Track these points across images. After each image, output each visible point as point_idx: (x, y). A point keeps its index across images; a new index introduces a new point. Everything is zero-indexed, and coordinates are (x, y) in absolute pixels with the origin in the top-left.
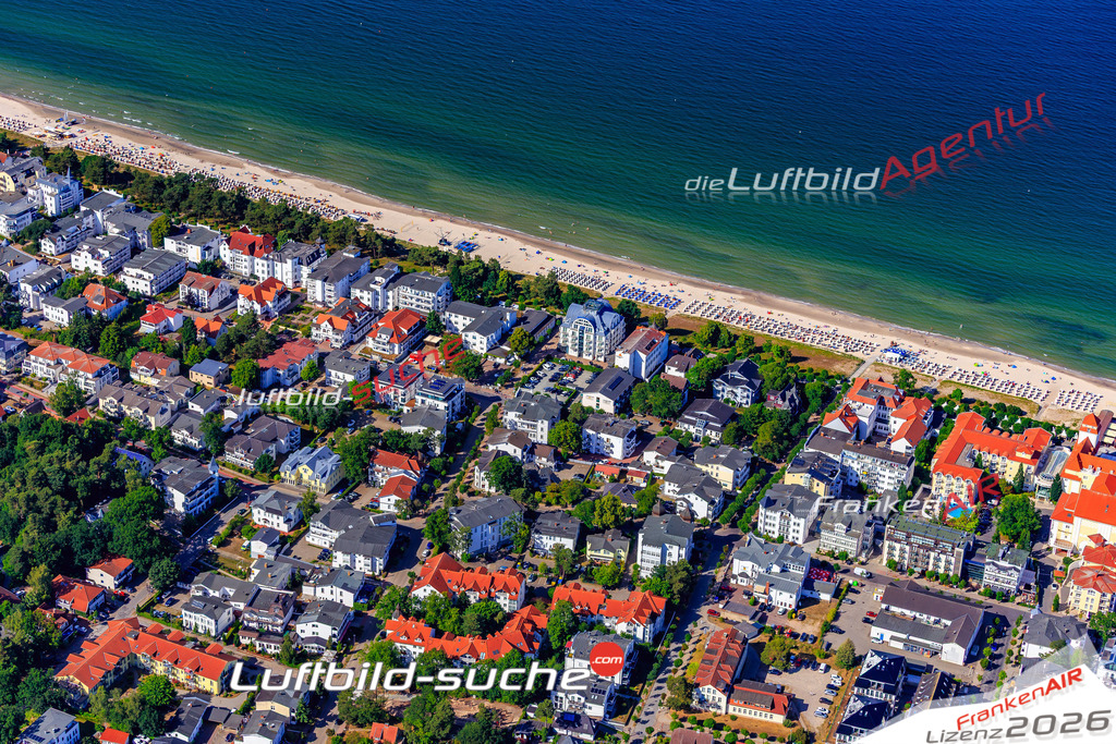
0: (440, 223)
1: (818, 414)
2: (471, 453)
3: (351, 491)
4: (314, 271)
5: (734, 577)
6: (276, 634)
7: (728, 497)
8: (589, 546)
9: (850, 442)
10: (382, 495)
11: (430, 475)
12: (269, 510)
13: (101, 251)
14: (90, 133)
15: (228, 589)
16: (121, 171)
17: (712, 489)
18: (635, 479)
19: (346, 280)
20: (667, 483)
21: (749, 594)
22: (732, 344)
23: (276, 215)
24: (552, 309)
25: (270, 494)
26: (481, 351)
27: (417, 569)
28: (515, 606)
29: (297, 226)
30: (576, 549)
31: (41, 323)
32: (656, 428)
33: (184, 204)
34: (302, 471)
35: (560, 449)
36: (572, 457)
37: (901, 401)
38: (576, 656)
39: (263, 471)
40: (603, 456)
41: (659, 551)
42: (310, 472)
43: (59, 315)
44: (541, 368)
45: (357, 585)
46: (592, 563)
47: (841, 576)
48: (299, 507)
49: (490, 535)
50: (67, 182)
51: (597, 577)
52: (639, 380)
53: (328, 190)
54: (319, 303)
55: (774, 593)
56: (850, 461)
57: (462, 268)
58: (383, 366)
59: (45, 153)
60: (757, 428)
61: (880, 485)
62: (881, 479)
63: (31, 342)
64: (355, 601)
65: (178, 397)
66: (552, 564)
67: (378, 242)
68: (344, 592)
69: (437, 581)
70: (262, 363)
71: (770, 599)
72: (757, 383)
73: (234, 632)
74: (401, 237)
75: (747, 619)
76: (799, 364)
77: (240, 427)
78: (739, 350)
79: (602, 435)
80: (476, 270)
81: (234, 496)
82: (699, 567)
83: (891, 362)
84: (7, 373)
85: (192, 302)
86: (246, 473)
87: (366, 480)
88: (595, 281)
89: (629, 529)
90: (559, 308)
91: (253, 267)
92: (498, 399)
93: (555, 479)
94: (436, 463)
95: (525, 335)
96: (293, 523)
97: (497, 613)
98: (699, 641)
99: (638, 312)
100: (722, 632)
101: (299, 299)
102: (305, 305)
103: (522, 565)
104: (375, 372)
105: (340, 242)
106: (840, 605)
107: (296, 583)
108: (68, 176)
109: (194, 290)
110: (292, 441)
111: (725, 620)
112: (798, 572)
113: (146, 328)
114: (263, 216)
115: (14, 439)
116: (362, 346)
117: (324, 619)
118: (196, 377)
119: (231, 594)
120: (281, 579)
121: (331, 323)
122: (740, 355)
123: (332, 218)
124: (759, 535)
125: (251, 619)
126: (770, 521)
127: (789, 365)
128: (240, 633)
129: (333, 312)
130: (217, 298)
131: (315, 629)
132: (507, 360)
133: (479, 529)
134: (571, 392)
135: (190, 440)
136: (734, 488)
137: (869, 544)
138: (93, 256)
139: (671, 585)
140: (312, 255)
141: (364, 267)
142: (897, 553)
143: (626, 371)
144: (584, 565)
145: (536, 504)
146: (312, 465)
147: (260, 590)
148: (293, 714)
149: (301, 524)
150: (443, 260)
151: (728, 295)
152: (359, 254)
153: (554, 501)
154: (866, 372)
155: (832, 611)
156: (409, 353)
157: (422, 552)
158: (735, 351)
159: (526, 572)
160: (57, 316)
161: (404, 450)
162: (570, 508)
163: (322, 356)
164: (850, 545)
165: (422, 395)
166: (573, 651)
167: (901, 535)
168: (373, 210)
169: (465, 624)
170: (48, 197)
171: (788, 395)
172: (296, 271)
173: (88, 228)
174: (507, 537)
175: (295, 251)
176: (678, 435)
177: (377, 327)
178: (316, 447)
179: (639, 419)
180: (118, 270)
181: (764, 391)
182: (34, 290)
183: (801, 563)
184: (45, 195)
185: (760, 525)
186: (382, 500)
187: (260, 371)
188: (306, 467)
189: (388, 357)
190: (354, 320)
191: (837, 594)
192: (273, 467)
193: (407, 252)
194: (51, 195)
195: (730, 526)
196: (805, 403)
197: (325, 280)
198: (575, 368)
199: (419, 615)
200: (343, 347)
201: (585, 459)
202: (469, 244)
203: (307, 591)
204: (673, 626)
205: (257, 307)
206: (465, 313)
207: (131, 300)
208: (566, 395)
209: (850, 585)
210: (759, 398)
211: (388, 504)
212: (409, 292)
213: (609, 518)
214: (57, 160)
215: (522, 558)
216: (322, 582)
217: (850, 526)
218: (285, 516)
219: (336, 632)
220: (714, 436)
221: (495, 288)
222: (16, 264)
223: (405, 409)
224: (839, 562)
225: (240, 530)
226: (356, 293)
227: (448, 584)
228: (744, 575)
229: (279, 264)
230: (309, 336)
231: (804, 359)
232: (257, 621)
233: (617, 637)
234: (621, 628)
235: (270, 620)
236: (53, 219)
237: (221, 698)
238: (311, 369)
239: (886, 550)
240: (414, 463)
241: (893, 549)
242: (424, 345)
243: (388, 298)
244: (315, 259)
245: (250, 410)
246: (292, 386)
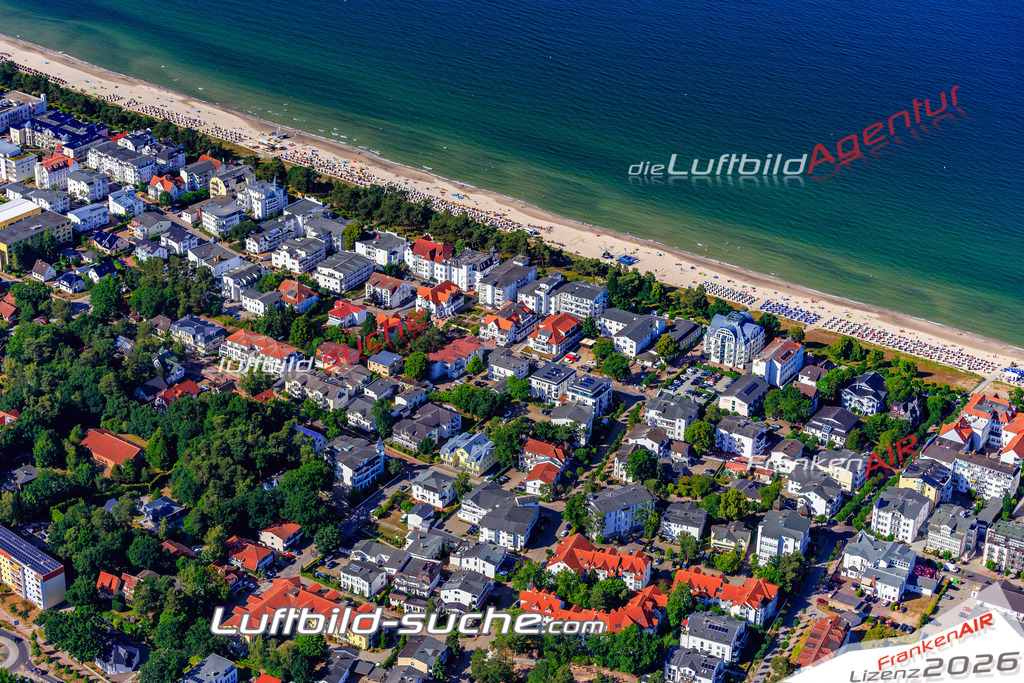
0: (605, 238)
1: (937, 424)
2: (613, 446)
3: (502, 474)
4: (485, 276)
5: (845, 570)
6: (422, 598)
7: (846, 497)
8: (713, 535)
9: (962, 452)
10: (529, 479)
11: (574, 464)
12: (426, 487)
13: (299, 251)
14: (299, 147)
15: (383, 556)
16: (324, 181)
17: (832, 489)
18: (762, 476)
19: (514, 285)
20: (790, 482)
21: (857, 586)
22: (864, 358)
23: (456, 225)
24: (700, 319)
25: (429, 472)
26: (630, 355)
27: (554, 547)
28: (640, 585)
29: (475, 236)
30: (702, 537)
31: (240, 313)
32: (786, 431)
33: (376, 213)
34: (459, 455)
35: (695, 446)
36: (706, 454)
37: (1014, 416)
38: (691, 633)
39: (426, 452)
40: (734, 454)
41: (776, 542)
42: (466, 455)
43: (256, 306)
44: (684, 372)
45: (499, 558)
46: (715, 551)
47: (943, 574)
48: (454, 486)
49: (623, 520)
50: (273, 189)
51: (718, 563)
52: (773, 386)
53: (508, 205)
54: (489, 305)
55: (879, 586)
56: (961, 469)
57: (620, 279)
58: (541, 364)
59: (256, 162)
60: (879, 436)
61: (988, 492)
62: (988, 486)
63: (230, 329)
64: (496, 572)
65: (356, 383)
66: (677, 549)
67: (546, 253)
68: (487, 564)
69: (571, 559)
70: (432, 357)
71: (876, 591)
72: (883, 394)
73: (385, 594)
74: (569, 249)
75: (852, 608)
76: (924, 379)
77: (408, 413)
78: (869, 364)
79: (734, 435)
80: (632, 281)
81: (397, 473)
82: (813, 560)
83: (1009, 381)
84: (206, 356)
85: (376, 300)
86: (410, 453)
87: (516, 466)
88: (742, 296)
89: (751, 521)
90: (706, 318)
91: (432, 271)
92: (643, 398)
93: (687, 473)
94: (580, 453)
95: (671, 341)
96: (447, 500)
97: (622, 590)
98: (806, 626)
99: (778, 325)
100: (827, 619)
101: (471, 301)
102: (477, 307)
103: (651, 549)
104: (533, 369)
105: (512, 252)
106: (940, 599)
107: (444, 555)
108: (274, 183)
109: (378, 290)
110: (453, 427)
111: (832, 609)
112: (904, 568)
113: (333, 321)
114: (445, 226)
115: (204, 414)
116: (524, 346)
117: (465, 587)
118: (373, 366)
119: (386, 560)
120: (431, 550)
121: (497, 324)
122: (870, 368)
123: (508, 231)
124: (872, 533)
125: (401, 584)
126: (882, 520)
127: (915, 379)
128: (391, 596)
129: (500, 313)
130: (398, 297)
131: (457, 596)
132: (654, 363)
133: (613, 514)
134: (710, 395)
135: (363, 422)
136: (853, 489)
137: (972, 545)
138: (291, 256)
139: (785, 574)
140: (486, 262)
141: (531, 275)
142: (996, 555)
143: (762, 378)
144: (708, 552)
145: (668, 495)
146: (468, 449)
147: (411, 558)
148: (430, 671)
149: (454, 502)
150: (602, 270)
151: (865, 314)
152: (527, 263)
153: (684, 493)
154: (986, 389)
155: (932, 605)
156: (566, 353)
157: (561, 532)
158: (865, 364)
159: (654, 555)
160: (255, 307)
161: (552, 440)
162: (699, 500)
163: (487, 352)
164: (954, 546)
165: (573, 391)
166: (688, 629)
167: (1000, 538)
168: (546, 224)
169: (592, 598)
170: (256, 202)
171: (910, 406)
172: (470, 276)
173: (290, 231)
174: (639, 523)
175: (470, 258)
176: (805, 438)
177: (538, 328)
178: (474, 433)
179: (770, 423)
180: (313, 269)
181: (888, 402)
182: (235, 283)
183: (907, 560)
184: (253, 200)
185: (873, 524)
186: (528, 483)
187: (429, 364)
188: (462, 450)
189: (547, 356)
190: (518, 321)
191: (938, 590)
192: (434, 449)
193: (572, 263)
194: (258, 199)
195: (846, 524)
196: (925, 414)
197: (495, 285)
198: (716, 374)
199: (552, 589)
200: (506, 346)
201: (717, 456)
202: (630, 258)
203: (454, 561)
204: (783, 612)
205: (433, 306)
206: (619, 320)
207: (321, 296)
208: (705, 397)
209: (950, 583)
210: (884, 408)
211: (533, 488)
212: (570, 298)
213: (732, 510)
214: (266, 169)
215: (651, 542)
216: (468, 554)
217: (954, 528)
218: (440, 493)
219: (475, 599)
220: (838, 441)
221: (648, 298)
222: (221, 260)
223: (557, 403)
224: (943, 561)
225: (399, 504)
226: (522, 297)
227: (580, 562)
228: (853, 568)
229: (456, 269)
230: (477, 334)
231: (930, 374)
232: (406, 586)
233: (730, 618)
234: (735, 610)
235: (418, 585)
236: (259, 221)
237: (368, 653)
238: (475, 364)
239: (986, 552)
240: (560, 451)
241: (993, 550)
242: (580, 346)
243: (550, 303)
244: (488, 266)
245: (419, 398)
246: (458, 378)
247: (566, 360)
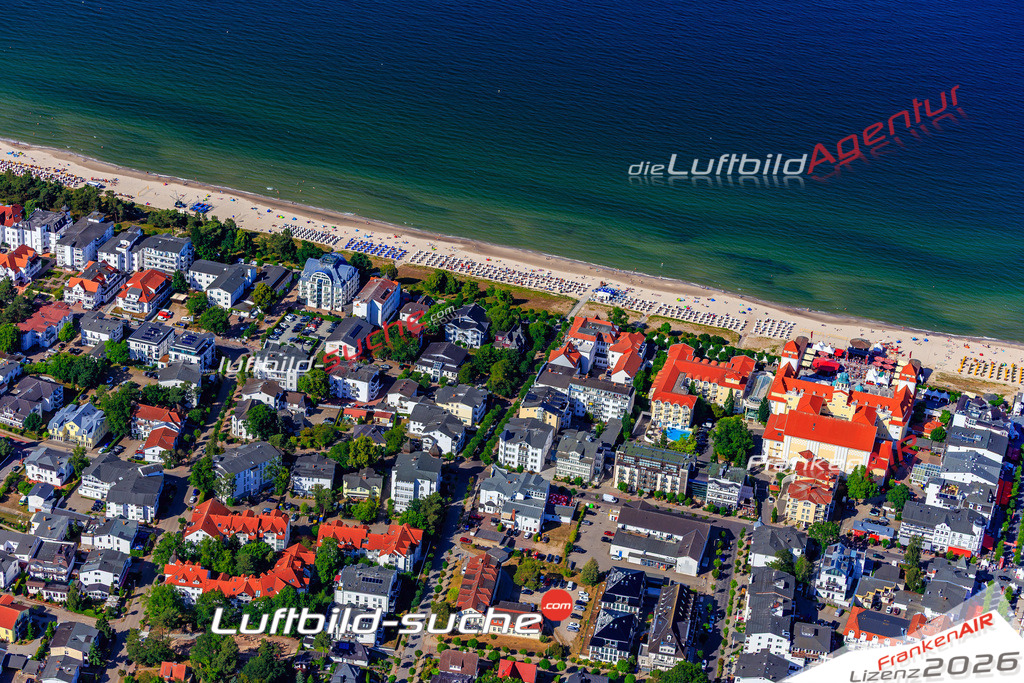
0: (173, 186)
1: (543, 351)
2: (227, 403)
3: (116, 444)
4: (62, 237)
5: (482, 506)
6: (61, 583)
7: (470, 433)
8: (345, 485)
9: (576, 376)
10: (148, 446)
11: (189, 426)
12: (42, 466)
15: (11, 543)
17: (456, 426)
18: (381, 419)
19: (92, 244)
20: (412, 422)
21: (497, 521)
22: (458, 290)
23: (22, 186)
24: (289, 264)
25: (42, 451)
26: (225, 307)
27: (187, 515)
28: (283, 545)
29: (42, 195)
30: (333, 487)
32: (396, 372)
34: (69, 428)
35: (309, 395)
36: (321, 402)
37: (618, 336)
38: (345, 589)
39: (33, 429)
40: (350, 400)
41: (412, 486)
42: (77, 428)
44: (283, 320)
45: (133, 533)
46: (350, 500)
47: (578, 500)
48: (70, 462)
49: (252, 479)
51: (355, 513)
52: (377, 327)
53: (66, 159)
54: (68, 267)
55: (520, 519)
56: (577, 394)
57: (202, 229)
58: (134, 325)
60: (489, 367)
61: (605, 414)
62: (606, 409)
64: (132, 548)
66: (313, 503)
67: (120, 207)
68: (120, 540)
69: (209, 526)
70: (22, 327)
71: (516, 524)
72: (486, 325)
73: (21, 582)
74: (139, 201)
75: (497, 544)
76: (520, 306)
77: (6, 388)
78: (465, 295)
79: (348, 381)
80: (214, 230)
81: (7, 454)
82: (449, 499)
83: (602, 301)
86: (16, 431)
87: (130, 434)
88: (325, 236)
89: (382, 467)
90: (295, 263)
91: (4, 236)
92: (246, 351)
93: (308, 424)
94: (195, 414)
95: (267, 290)
96: (65, 477)
97: (268, 552)
98: (455, 567)
99: (369, 264)
100: (477, 559)
101: (49, 265)
102: (56, 270)
103: (284, 506)
104: (127, 331)
105: (84, 209)
106: (579, 526)
107: (74, 534)
110: (56, 400)
111: (477, 547)
112: (540, 498)
114: (10, 187)
116: (113, 307)
117: (105, 567)
119: (15, 547)
120: (60, 531)
121: (83, 286)
122: (466, 300)
123: (72, 186)
124: (501, 466)
125: (37, 570)
126: (509, 453)
127: (512, 307)
128: (28, 583)
129: (83, 275)
131: (97, 577)
132: (251, 313)
133: (242, 474)
134: (314, 341)
136: (473, 424)
137: (600, 469)
139: (426, 517)
140: (59, 222)
141: (109, 232)
142: (627, 476)
143: (363, 319)
144: (342, 502)
145: (293, 447)
146: (78, 421)
147: (42, 542)
148: (86, 658)
149: (73, 478)
150: (182, 221)
151: (449, 245)
152: (103, 219)
153: (308, 445)
154: (581, 311)
155: (573, 533)
156: (157, 311)
157: (189, 499)
158: (461, 296)
159: (288, 512)
161: (164, 404)
162: (323, 450)
163: (77, 318)
164: (584, 471)
165: (176, 350)
166: (341, 584)
167: (630, 459)
168: (110, 177)
169: (238, 565)
171: (515, 335)
172: (45, 238)
174: (267, 481)
175: (42, 219)
176: (418, 377)
177: (126, 287)
178: (78, 405)
179: (380, 364)
181: (492, 333)
183: (543, 490)
185: (501, 457)
186: (146, 451)
187: (20, 334)
188: (72, 423)
189: (138, 316)
190: (104, 281)
191: (576, 516)
192: (41, 424)
193: (147, 215)
195: (473, 459)
196: (530, 342)
197: (73, 245)
198: (316, 319)
199: (194, 559)
200: (96, 308)
201: (333, 404)
202: (203, 206)
203: (86, 541)
204: (431, 555)
205: (11, 273)
206: (209, 271)
208: (309, 344)
209: (587, 508)
210: (488, 339)
211: (153, 455)
212: (154, 253)
213: (363, 458)
215: (283, 499)
216: (100, 532)
217: (583, 454)
218: (58, 471)
219: (117, 579)
220: (451, 376)
221: (233, 246)
223: (160, 364)
224: (575, 487)
225: (16, 486)
226: (103, 256)
227: (219, 528)
228: (490, 504)
229: (29, 232)
230: (62, 298)
231: (525, 301)
232: (43, 572)
233: (381, 568)
234: (384, 560)
235: (55, 570)
237: (16, 646)
238: (68, 330)
239: (617, 474)
240: (174, 415)
241: (624, 472)
242: (171, 303)
243: (133, 259)
244: (61, 226)
245: (15, 372)
246: (51, 347)
247: (160, 318)
